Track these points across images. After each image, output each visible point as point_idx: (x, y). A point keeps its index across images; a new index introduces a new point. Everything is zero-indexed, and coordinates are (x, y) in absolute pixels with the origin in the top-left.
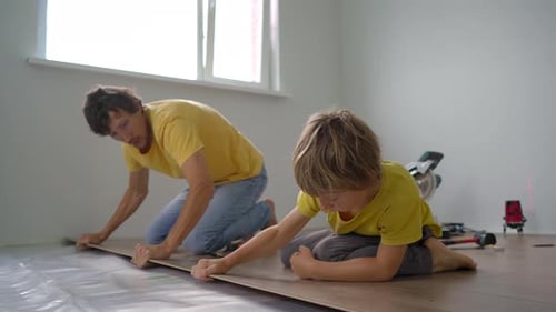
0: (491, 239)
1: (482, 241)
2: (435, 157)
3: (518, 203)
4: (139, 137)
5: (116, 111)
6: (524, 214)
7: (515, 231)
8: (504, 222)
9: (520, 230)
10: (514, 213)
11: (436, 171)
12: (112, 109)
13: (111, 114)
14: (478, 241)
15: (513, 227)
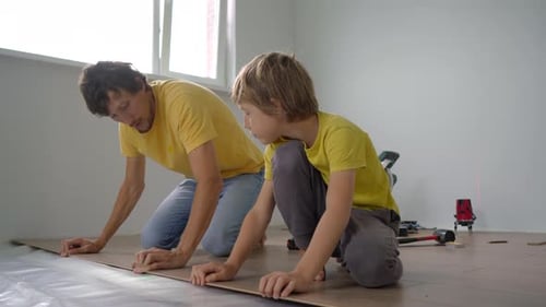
0: (450, 236)
1: (442, 238)
2: (392, 157)
3: (469, 201)
4: (140, 119)
5: (115, 90)
6: (474, 212)
7: (466, 228)
8: (455, 220)
9: (470, 228)
10: (464, 211)
11: (392, 170)
12: (111, 89)
13: (111, 94)
14: (438, 238)
15: (464, 224)
